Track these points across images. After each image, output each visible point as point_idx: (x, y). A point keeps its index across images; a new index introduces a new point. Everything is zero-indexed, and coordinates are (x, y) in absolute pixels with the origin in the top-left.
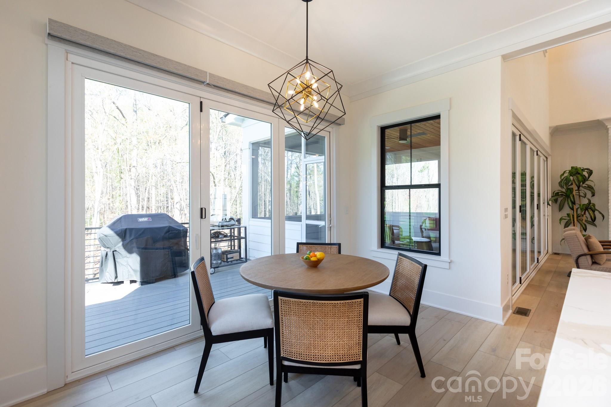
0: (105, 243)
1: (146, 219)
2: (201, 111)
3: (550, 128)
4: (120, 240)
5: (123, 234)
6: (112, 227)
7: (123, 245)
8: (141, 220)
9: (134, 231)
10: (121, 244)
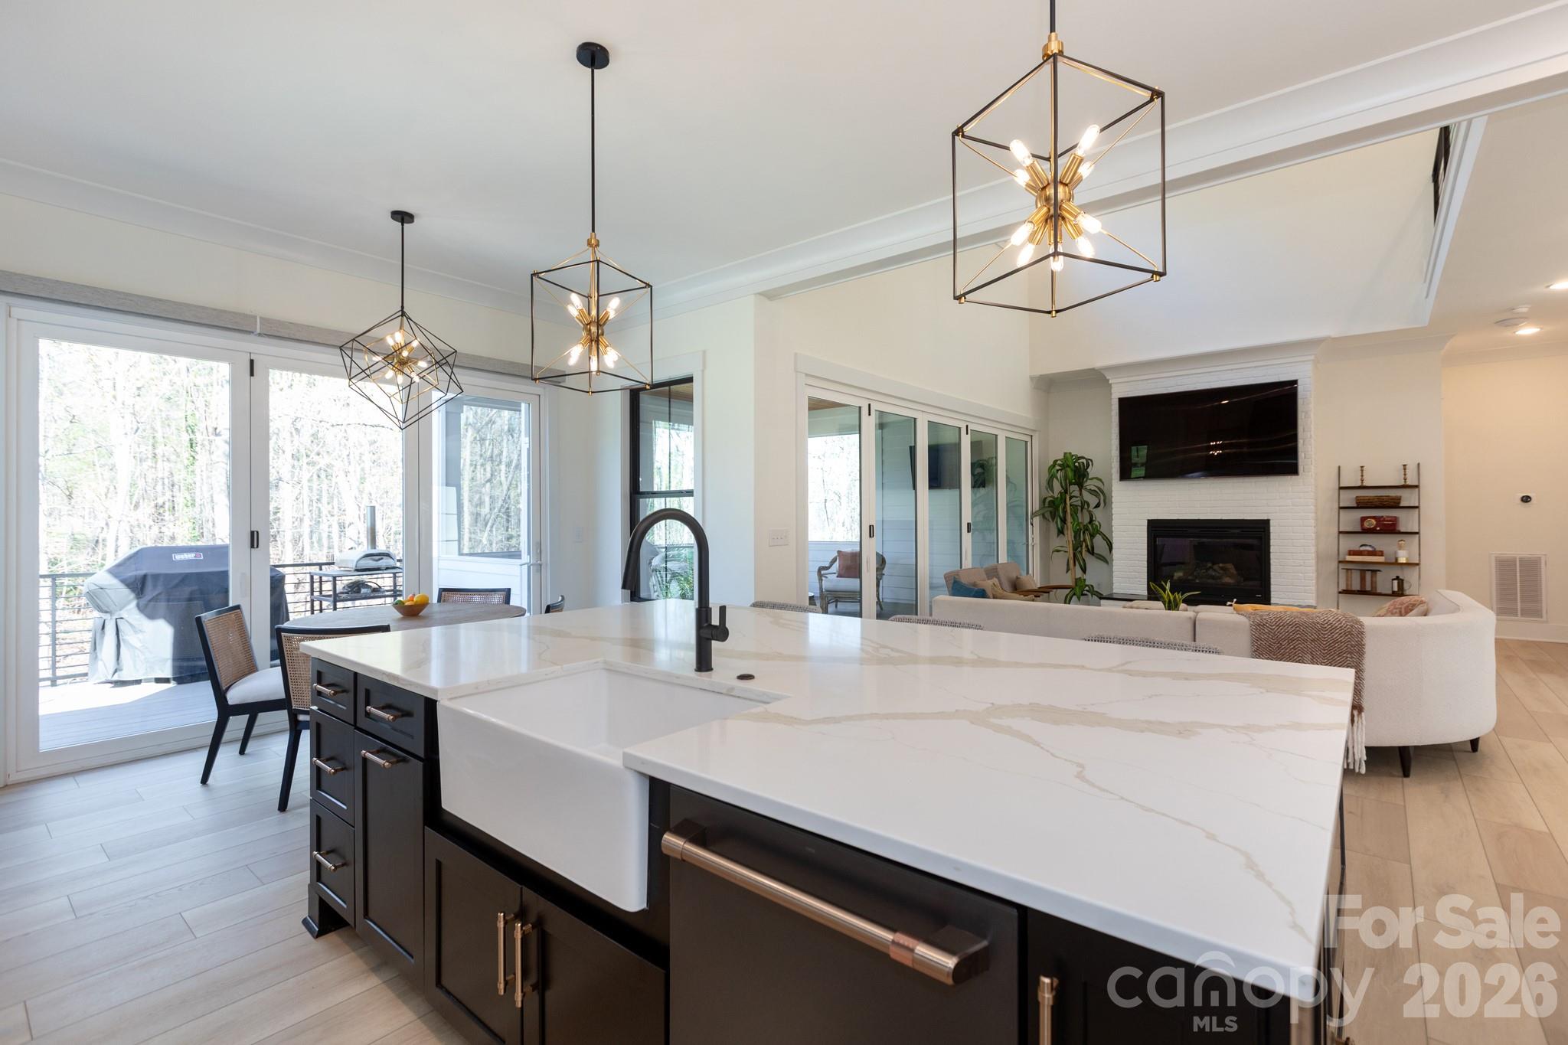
0: (100, 604)
1: (191, 556)
2: (252, 374)
3: (1032, 378)
4: (132, 596)
5: (138, 586)
6: (115, 572)
7: (138, 606)
8: (179, 557)
9: (162, 579)
10: (134, 603)
